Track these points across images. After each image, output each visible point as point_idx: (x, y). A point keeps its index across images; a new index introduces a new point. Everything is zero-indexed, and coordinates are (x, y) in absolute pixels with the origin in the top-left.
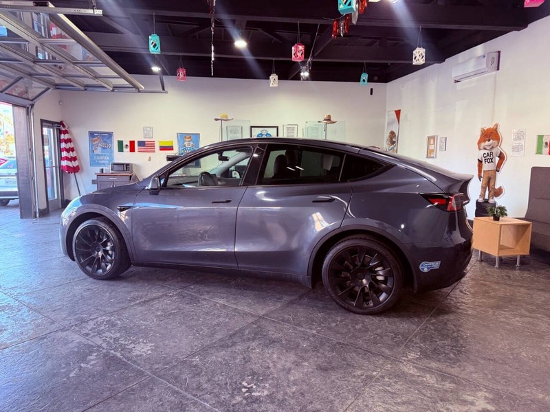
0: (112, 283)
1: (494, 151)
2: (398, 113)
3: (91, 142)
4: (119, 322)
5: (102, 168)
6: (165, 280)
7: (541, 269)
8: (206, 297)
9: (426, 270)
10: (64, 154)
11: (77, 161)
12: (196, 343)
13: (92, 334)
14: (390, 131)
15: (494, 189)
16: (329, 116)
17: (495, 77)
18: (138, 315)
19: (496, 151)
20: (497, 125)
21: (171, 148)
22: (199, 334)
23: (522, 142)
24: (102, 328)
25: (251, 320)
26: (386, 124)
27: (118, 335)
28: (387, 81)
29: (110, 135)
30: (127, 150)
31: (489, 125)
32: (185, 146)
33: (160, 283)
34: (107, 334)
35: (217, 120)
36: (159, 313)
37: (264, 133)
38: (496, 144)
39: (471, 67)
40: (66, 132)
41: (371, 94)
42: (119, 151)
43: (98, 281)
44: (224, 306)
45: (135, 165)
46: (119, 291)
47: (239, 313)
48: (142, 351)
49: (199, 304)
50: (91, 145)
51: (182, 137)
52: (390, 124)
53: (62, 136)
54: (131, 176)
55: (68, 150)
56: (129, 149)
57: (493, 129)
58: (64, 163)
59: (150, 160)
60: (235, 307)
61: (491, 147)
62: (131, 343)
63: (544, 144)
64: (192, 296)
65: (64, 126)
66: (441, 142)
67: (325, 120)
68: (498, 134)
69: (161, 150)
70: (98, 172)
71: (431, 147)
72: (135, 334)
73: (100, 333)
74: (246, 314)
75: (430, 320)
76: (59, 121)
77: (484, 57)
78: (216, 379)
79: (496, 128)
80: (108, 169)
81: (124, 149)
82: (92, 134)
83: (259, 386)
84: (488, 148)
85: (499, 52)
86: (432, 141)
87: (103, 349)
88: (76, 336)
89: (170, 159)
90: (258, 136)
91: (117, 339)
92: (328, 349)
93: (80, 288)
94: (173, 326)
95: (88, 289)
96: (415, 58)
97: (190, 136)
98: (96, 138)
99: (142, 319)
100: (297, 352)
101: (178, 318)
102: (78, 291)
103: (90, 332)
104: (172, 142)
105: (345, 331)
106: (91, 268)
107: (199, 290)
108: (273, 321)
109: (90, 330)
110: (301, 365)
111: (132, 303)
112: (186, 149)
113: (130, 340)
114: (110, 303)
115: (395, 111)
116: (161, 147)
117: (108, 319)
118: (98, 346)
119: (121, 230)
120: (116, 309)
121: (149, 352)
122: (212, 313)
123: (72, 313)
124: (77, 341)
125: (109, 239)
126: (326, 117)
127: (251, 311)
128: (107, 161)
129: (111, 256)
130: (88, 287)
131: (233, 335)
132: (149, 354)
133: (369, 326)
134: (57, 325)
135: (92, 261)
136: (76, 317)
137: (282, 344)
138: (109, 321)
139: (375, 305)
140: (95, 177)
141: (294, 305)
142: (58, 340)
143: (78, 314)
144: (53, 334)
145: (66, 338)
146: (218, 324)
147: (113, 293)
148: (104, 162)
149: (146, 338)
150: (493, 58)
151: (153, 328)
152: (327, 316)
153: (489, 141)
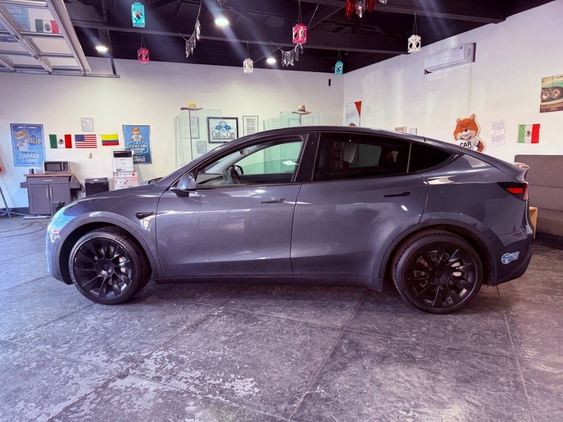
0: (129, 307)
1: (472, 141)
2: (358, 105)
3: (14, 136)
4: (184, 357)
5: (32, 168)
6: (193, 297)
7: (547, 251)
8: (261, 312)
9: (507, 262)
12: (300, 371)
13: (164, 377)
16: (304, 106)
17: (471, 68)
18: (192, 344)
19: (475, 141)
20: (474, 116)
21: (116, 143)
22: (293, 358)
23: (502, 132)
24: (169, 367)
25: (336, 334)
26: (344, 116)
27: (198, 373)
29: (39, 128)
30: (62, 146)
31: (465, 116)
32: (132, 140)
33: (190, 301)
34: (182, 374)
35: (183, 109)
36: (224, 339)
37: (223, 125)
38: (474, 134)
39: (447, 58)
41: (330, 85)
42: (52, 147)
43: (109, 307)
44: (292, 322)
45: (73, 163)
46: (148, 316)
47: (315, 328)
48: (246, 389)
49: (260, 322)
50: (15, 141)
51: (128, 129)
52: (349, 116)
54: (70, 177)
56: (64, 145)
57: (470, 119)
59: (91, 157)
60: (300, 320)
61: (469, 136)
62: (224, 381)
63: (526, 133)
64: (242, 313)
67: (299, 110)
68: (475, 124)
69: (104, 145)
70: (28, 173)
72: (219, 368)
73: (173, 374)
74: (323, 328)
77: (462, 48)
78: (365, 411)
79: (474, 118)
80: (40, 169)
81: (58, 144)
82: (15, 127)
83: (420, 413)
84: (465, 138)
85: (475, 44)
87: (195, 394)
88: (145, 382)
89: (117, 155)
90: (216, 128)
91: (202, 379)
92: (446, 357)
93: (93, 318)
94: (254, 352)
95: (106, 319)
96: (411, 46)
97: (139, 129)
98: (20, 132)
99: (209, 349)
100: (420, 366)
101: (251, 342)
102: (94, 322)
103: (158, 374)
104: (117, 135)
105: (443, 335)
106: (98, 291)
107: (244, 305)
108: (361, 333)
109: (156, 372)
110: (439, 380)
111: (179, 330)
112: (133, 143)
113: (218, 378)
114: (150, 332)
115: (356, 103)
116: (103, 141)
117: (166, 354)
118: (185, 391)
119: (141, 242)
120: (165, 340)
121: (257, 390)
122: (285, 332)
123: (111, 352)
124: (152, 389)
125: (122, 254)
126: (300, 107)
127: (325, 323)
128: (37, 160)
129: (126, 274)
130: (102, 315)
131: (333, 355)
132: (259, 393)
133: (460, 326)
134: (107, 370)
135: (98, 283)
136: (122, 357)
137: (395, 359)
138: (170, 357)
139: (455, 303)
140: (24, 180)
141: (365, 312)
142: (125, 391)
143: (121, 352)
144: (111, 385)
145: (133, 386)
146: (304, 344)
147: (143, 320)
148: (34, 161)
149: (236, 372)
150: (470, 50)
151: (234, 358)
152: (409, 320)
153: (466, 131)
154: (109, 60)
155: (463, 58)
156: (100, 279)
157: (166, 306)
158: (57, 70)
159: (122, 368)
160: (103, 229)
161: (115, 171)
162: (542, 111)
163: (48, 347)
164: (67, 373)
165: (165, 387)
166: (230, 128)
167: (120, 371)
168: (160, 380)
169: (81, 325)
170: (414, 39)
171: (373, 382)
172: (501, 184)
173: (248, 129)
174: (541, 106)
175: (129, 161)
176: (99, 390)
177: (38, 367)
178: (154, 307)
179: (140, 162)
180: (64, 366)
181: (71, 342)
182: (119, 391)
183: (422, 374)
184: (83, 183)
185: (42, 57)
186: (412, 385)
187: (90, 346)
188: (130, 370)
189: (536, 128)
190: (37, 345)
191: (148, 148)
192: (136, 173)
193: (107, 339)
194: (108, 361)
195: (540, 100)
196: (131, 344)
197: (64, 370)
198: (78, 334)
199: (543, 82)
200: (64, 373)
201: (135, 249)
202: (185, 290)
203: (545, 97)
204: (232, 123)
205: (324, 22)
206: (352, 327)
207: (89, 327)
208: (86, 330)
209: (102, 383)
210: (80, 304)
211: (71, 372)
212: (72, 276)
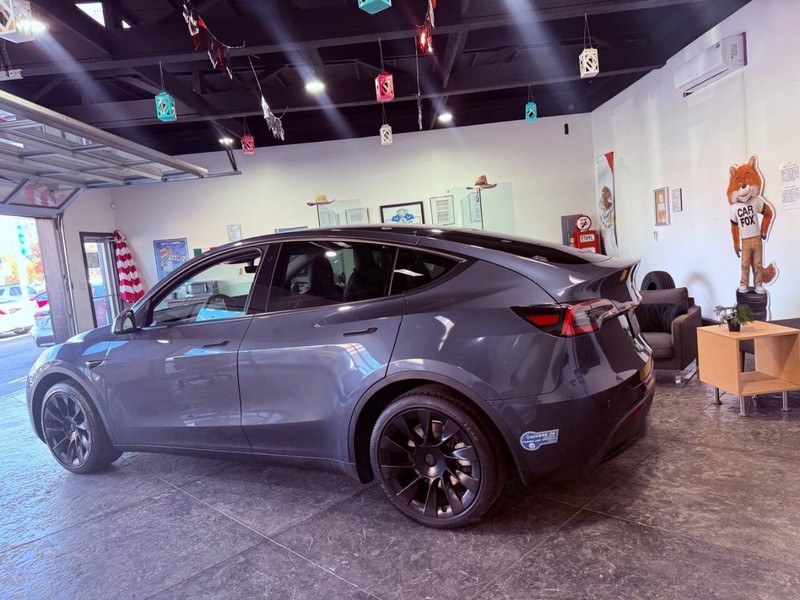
1: (754, 204)
2: (610, 157)
3: (158, 254)
5: (175, 292)
6: (171, 470)
8: (207, 501)
9: (532, 447)
10: (122, 276)
11: (140, 285)
14: (602, 187)
15: (761, 268)
16: (484, 178)
17: (743, 76)
19: (757, 203)
20: (753, 159)
22: (143, 577)
23: (796, 183)
26: (596, 177)
28: (590, 109)
29: (183, 242)
33: (159, 476)
35: (312, 205)
36: (114, 535)
37: (402, 214)
38: (756, 191)
40: (123, 245)
41: (567, 132)
44: (221, 520)
47: (235, 533)
49: (185, 517)
50: (159, 262)
52: (601, 176)
53: (119, 252)
55: (126, 271)
57: (748, 165)
58: (123, 289)
59: (241, 273)
61: (748, 196)
64: (187, 499)
65: (119, 238)
66: (674, 197)
67: (477, 184)
68: (757, 174)
70: (170, 297)
71: (661, 207)
74: (244, 535)
75: (553, 538)
76: (112, 232)
77: (718, 46)
79: (754, 164)
82: (158, 245)
84: (744, 199)
85: (744, 34)
86: (661, 196)
90: (393, 220)
98: (164, 250)
115: (606, 156)
119: (93, 398)
126: (478, 179)
150: (734, 46)
152: (376, 534)
153: (744, 187)
155: (720, 62)
158: (170, 176)
166: (412, 217)
172: (517, 310)
173: (439, 216)
204: (415, 210)
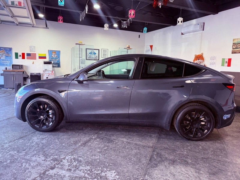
0: (53, 133)
4: (81, 159)
5: (6, 67)
6: (82, 129)
8: (114, 138)
9: (225, 118)
12: (137, 167)
13: (73, 169)
16: (129, 46)
17: (202, 33)
18: (84, 153)
19: (202, 64)
20: (202, 54)
21: (45, 58)
22: (132, 161)
23: (215, 61)
24: (75, 164)
25: (150, 150)
26: (145, 51)
27: (88, 168)
29: (10, 49)
31: (198, 53)
32: (52, 57)
33: (81, 131)
34: (81, 168)
35: (77, 44)
36: (99, 150)
37: (93, 52)
38: (202, 61)
39: (192, 28)
41: (139, 37)
42: (16, 58)
43: (43, 133)
44: (129, 143)
45: (25, 66)
46: (62, 138)
47: (140, 146)
48: (112, 176)
49: (115, 143)
51: (51, 52)
52: (147, 51)
54: (24, 72)
56: (21, 57)
59: (33, 63)
60: (133, 142)
62: (101, 172)
63: (225, 62)
64: (106, 138)
67: (127, 48)
68: (203, 57)
69: (39, 58)
70: (4, 69)
72: (98, 165)
73: (77, 168)
74: (144, 146)
77: (198, 24)
79: (202, 55)
80: (10, 68)
81: (19, 57)
84: (198, 63)
85: (204, 23)
87: (89, 178)
88: (64, 172)
89: (45, 63)
90: (90, 53)
91: (91, 171)
92: (202, 162)
93: (36, 138)
94: (114, 157)
95: (42, 139)
96: (179, 22)
97: (55, 52)
98: (2, 51)
99: (92, 155)
100: (191, 166)
101: (112, 152)
102: (37, 140)
103: (70, 168)
104: (46, 54)
105: (198, 151)
106: (38, 126)
107: (106, 134)
108: (161, 149)
109: (69, 166)
110: (201, 173)
111: (78, 145)
112: (53, 58)
113: (99, 170)
114: (64, 146)
115: (150, 46)
116: (39, 57)
117: (72, 157)
118: (83, 177)
119: (60, 104)
120: (71, 150)
121: (118, 177)
122: (127, 148)
123: (46, 156)
124: (67, 175)
125: (51, 109)
126: (127, 46)
127: (144, 144)
128: (9, 64)
129: (52, 118)
130: (40, 137)
131: (150, 160)
132: (119, 178)
133: (205, 147)
134: (45, 165)
135: (39, 122)
136: (51, 158)
137: (179, 162)
138: (74, 159)
139: (202, 136)
140: (2, 72)
141: (161, 139)
142: (54, 176)
143: (51, 156)
144: (47, 173)
145: (58, 174)
146: (136, 154)
147: (60, 140)
148: (7, 64)
149: (107, 167)
150: (202, 25)
151: (105, 160)
152: (182, 143)
153: (199, 60)
154: (44, 21)
155: (199, 28)
156: (40, 120)
157: (70, 133)
158: (21, 24)
159: (52, 164)
160: (42, 97)
161: (44, 70)
162: (232, 53)
163: (15, 152)
164: (25, 166)
165: (74, 174)
166: (96, 54)
167: (51, 165)
168: (71, 171)
169: (31, 142)
170: (180, 19)
171: (172, 174)
172: (224, 84)
173: (104, 55)
174: (232, 51)
175: (50, 66)
176: (42, 175)
177: (11, 162)
178: (64, 134)
179: (55, 67)
180: (24, 162)
181: (26, 150)
182: (51, 176)
183: (192, 170)
184: (29, 75)
185: (15, 17)
186: (189, 175)
187: (35, 152)
188: (56, 165)
189: (230, 60)
190: (10, 151)
191: (59, 61)
192: (53, 72)
193: (43, 149)
194: (45, 160)
195: (232, 48)
196: (55, 152)
197: (24, 164)
198: (29, 146)
199: (233, 40)
200: (24, 166)
201: (57, 107)
202: (78, 126)
203: (234, 47)
204: (97, 52)
205: (140, 10)
206: (157, 146)
207: (34, 143)
208: (33, 144)
209: (43, 171)
210: (29, 131)
211: (27, 166)
212: (27, 118)
